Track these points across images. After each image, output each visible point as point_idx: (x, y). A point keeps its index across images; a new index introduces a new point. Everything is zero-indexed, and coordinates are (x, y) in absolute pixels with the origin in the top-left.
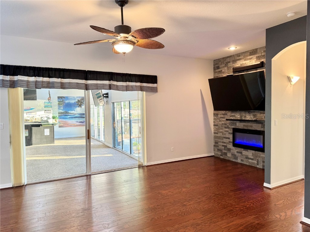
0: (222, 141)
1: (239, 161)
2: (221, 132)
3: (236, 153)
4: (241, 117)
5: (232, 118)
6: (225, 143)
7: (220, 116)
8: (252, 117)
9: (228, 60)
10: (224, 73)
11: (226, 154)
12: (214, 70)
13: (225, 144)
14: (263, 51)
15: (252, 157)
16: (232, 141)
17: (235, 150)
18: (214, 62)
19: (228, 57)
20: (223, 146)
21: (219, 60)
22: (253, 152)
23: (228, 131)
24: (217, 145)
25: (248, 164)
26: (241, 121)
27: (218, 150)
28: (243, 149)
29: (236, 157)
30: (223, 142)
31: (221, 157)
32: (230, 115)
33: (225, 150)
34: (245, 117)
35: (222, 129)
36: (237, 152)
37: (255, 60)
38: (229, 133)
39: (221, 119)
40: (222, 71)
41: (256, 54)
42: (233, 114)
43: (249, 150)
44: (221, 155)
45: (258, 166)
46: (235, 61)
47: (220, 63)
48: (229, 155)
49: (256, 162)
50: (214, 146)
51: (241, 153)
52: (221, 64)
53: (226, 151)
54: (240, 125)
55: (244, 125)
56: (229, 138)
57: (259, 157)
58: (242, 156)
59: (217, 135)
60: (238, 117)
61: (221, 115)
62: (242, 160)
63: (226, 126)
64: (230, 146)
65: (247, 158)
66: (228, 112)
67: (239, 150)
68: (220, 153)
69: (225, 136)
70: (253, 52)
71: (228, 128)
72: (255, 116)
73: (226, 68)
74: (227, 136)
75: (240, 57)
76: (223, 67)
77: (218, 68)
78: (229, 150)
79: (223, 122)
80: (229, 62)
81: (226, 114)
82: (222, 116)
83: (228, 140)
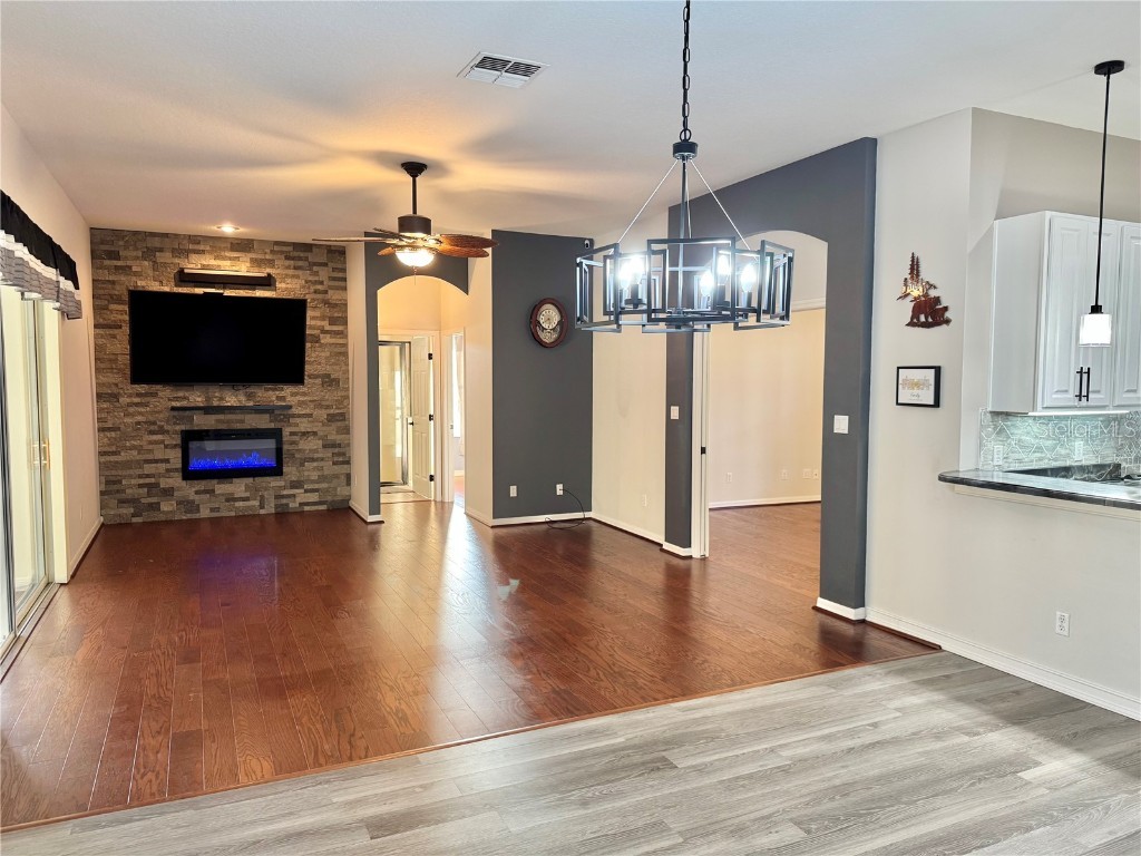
0: (139, 472)
1: (205, 513)
2: (133, 448)
3: (192, 496)
4: (208, 399)
5: (178, 404)
6: (148, 476)
7: (128, 400)
8: (243, 398)
9: (156, 243)
10: (136, 274)
11: (155, 507)
12: (93, 258)
13: (153, 480)
14: (268, 251)
15: (248, 494)
16: (179, 466)
17: (189, 490)
18: (92, 235)
19: (153, 235)
20: (140, 486)
21: (118, 234)
22: (250, 480)
23: (163, 442)
24: (115, 487)
25: (233, 514)
26: (208, 410)
27: (122, 502)
28: (215, 481)
29: (191, 506)
30: (140, 477)
31: (135, 520)
32: (166, 397)
33: (149, 495)
34: (221, 399)
35: (134, 438)
36: (197, 493)
37: (248, 264)
38: (166, 447)
39: (131, 410)
40: (130, 267)
41: (249, 252)
42: (181, 394)
43: (234, 480)
44: (133, 516)
45: (262, 512)
46: (186, 253)
47: (121, 243)
48: (167, 506)
49: (256, 503)
50: (102, 493)
51: (211, 492)
52: (126, 247)
53: (154, 500)
54: (202, 422)
55: (218, 421)
56: (167, 461)
57: (266, 489)
58: (213, 499)
59: (112, 458)
60: (199, 399)
61: (130, 396)
62: (212, 510)
63: (152, 428)
64: (176, 481)
65: (231, 499)
66: (158, 387)
67: (202, 485)
68: (128, 511)
69: (150, 457)
70: (241, 245)
71: (161, 431)
72: (250, 396)
73: (146, 263)
74: (159, 453)
75: (202, 247)
76: (137, 258)
77: (114, 255)
78: (168, 493)
79: (140, 418)
80: (161, 250)
81: (154, 395)
82: (137, 400)
83: (162, 467)
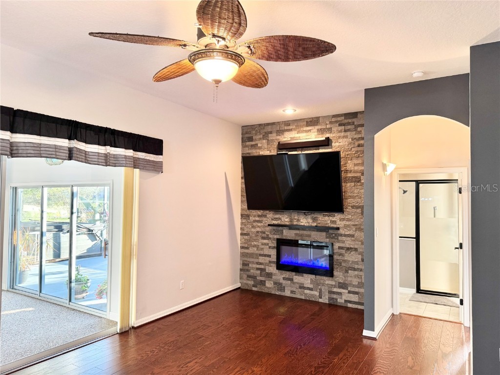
0: (256, 260)
1: (287, 293)
2: (255, 246)
3: (282, 281)
4: (291, 220)
5: (275, 222)
6: (261, 264)
7: (254, 219)
8: (310, 220)
9: (269, 129)
10: (260, 148)
11: (263, 283)
12: (242, 142)
13: (262, 267)
14: (328, 122)
15: (311, 286)
16: (275, 260)
17: (280, 276)
18: (242, 130)
19: (268, 124)
20: (258, 269)
21: (252, 127)
22: (313, 277)
23: (268, 244)
24: (246, 267)
25: (303, 298)
26: (291, 227)
27: (249, 276)
28: (294, 273)
29: (281, 288)
30: (258, 263)
31: (254, 289)
32: (271, 217)
33: (261, 276)
34: (298, 220)
35: (255, 240)
36: (284, 279)
37: (316, 133)
38: (270, 247)
39: (254, 224)
40: (257, 144)
41: (317, 125)
42: (277, 216)
43: (304, 275)
44: (254, 286)
45: (320, 300)
46: (280, 132)
47: (254, 132)
48: (269, 284)
49: (317, 293)
50: (241, 270)
51: (291, 280)
52: (256, 134)
53: (262, 279)
54: (288, 234)
55: (296, 234)
56: (269, 256)
57: (323, 285)
58: (292, 285)
59: (246, 251)
60: (287, 220)
61: (255, 216)
62: (292, 292)
63: (263, 235)
64: (272, 269)
65: (302, 287)
66: (268, 212)
67: (287, 274)
68: (251, 282)
69: (262, 253)
70: (313, 122)
71: (267, 238)
72: (314, 220)
73: (264, 141)
74: (267, 251)
75: (291, 127)
76: (260, 139)
77: (251, 139)
78: (269, 275)
79: (258, 229)
80: (271, 133)
81: (265, 216)
82: (257, 219)
83: (268, 259)
